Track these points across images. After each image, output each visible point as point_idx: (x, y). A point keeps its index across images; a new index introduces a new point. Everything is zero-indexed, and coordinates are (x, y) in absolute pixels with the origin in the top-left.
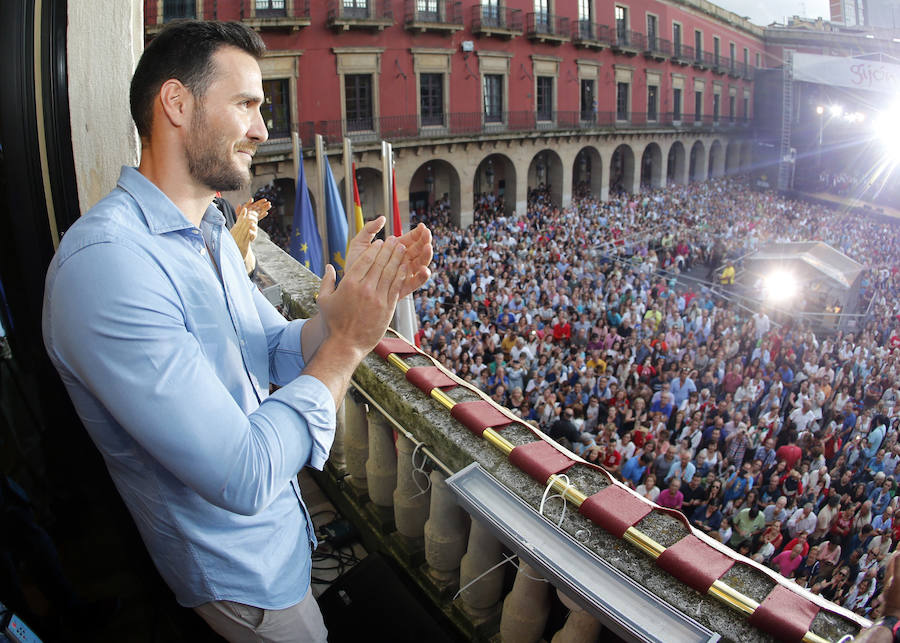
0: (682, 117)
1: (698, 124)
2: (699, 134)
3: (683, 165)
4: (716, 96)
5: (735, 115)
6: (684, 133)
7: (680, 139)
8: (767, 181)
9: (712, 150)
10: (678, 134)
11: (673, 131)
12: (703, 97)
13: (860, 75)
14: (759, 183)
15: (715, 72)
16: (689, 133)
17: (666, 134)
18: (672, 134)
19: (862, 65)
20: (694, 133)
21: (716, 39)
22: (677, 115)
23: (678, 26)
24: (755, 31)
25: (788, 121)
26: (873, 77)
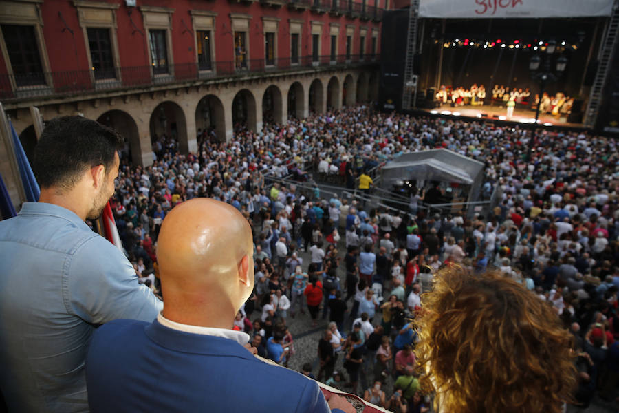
0: (320, 59)
1: (333, 63)
2: (334, 71)
3: (321, 97)
4: (349, 38)
5: (365, 53)
6: (321, 72)
7: (318, 77)
8: (392, 104)
9: (345, 83)
10: (316, 73)
11: (313, 71)
12: (337, 40)
13: (486, 5)
14: (386, 106)
16: (325, 71)
17: (307, 74)
18: (311, 74)
20: (329, 70)
22: (315, 57)
25: (411, 53)
26: (498, 5)
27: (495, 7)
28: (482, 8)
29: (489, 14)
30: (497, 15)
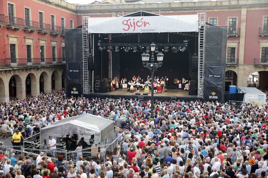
0: (17, 61)
1: (29, 64)
2: (30, 69)
3: (21, 88)
4: (42, 47)
5: (56, 57)
6: (19, 70)
7: (17, 73)
9: (42, 77)
10: (15, 70)
11: (12, 69)
12: (32, 48)
13: (129, 25)
14: (72, 92)
15: (39, 32)
16: (23, 70)
17: (6, 71)
18: (10, 70)
19: (130, 20)
20: (27, 69)
21: (41, 13)
22: (13, 60)
23: (12, 5)
24: (70, 7)
25: (86, 56)
26: (136, 25)
27: (135, 27)
28: (126, 27)
29: (131, 31)
30: (136, 31)
